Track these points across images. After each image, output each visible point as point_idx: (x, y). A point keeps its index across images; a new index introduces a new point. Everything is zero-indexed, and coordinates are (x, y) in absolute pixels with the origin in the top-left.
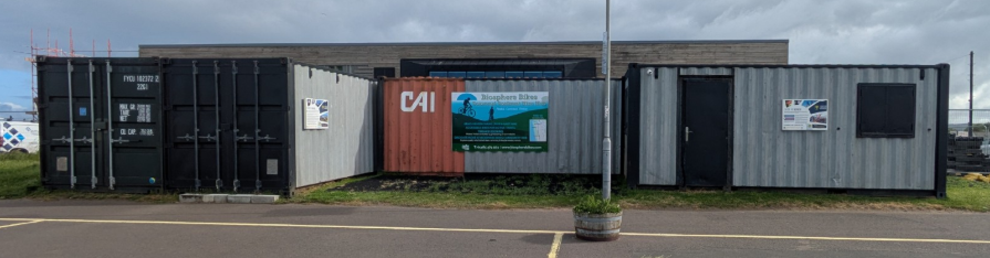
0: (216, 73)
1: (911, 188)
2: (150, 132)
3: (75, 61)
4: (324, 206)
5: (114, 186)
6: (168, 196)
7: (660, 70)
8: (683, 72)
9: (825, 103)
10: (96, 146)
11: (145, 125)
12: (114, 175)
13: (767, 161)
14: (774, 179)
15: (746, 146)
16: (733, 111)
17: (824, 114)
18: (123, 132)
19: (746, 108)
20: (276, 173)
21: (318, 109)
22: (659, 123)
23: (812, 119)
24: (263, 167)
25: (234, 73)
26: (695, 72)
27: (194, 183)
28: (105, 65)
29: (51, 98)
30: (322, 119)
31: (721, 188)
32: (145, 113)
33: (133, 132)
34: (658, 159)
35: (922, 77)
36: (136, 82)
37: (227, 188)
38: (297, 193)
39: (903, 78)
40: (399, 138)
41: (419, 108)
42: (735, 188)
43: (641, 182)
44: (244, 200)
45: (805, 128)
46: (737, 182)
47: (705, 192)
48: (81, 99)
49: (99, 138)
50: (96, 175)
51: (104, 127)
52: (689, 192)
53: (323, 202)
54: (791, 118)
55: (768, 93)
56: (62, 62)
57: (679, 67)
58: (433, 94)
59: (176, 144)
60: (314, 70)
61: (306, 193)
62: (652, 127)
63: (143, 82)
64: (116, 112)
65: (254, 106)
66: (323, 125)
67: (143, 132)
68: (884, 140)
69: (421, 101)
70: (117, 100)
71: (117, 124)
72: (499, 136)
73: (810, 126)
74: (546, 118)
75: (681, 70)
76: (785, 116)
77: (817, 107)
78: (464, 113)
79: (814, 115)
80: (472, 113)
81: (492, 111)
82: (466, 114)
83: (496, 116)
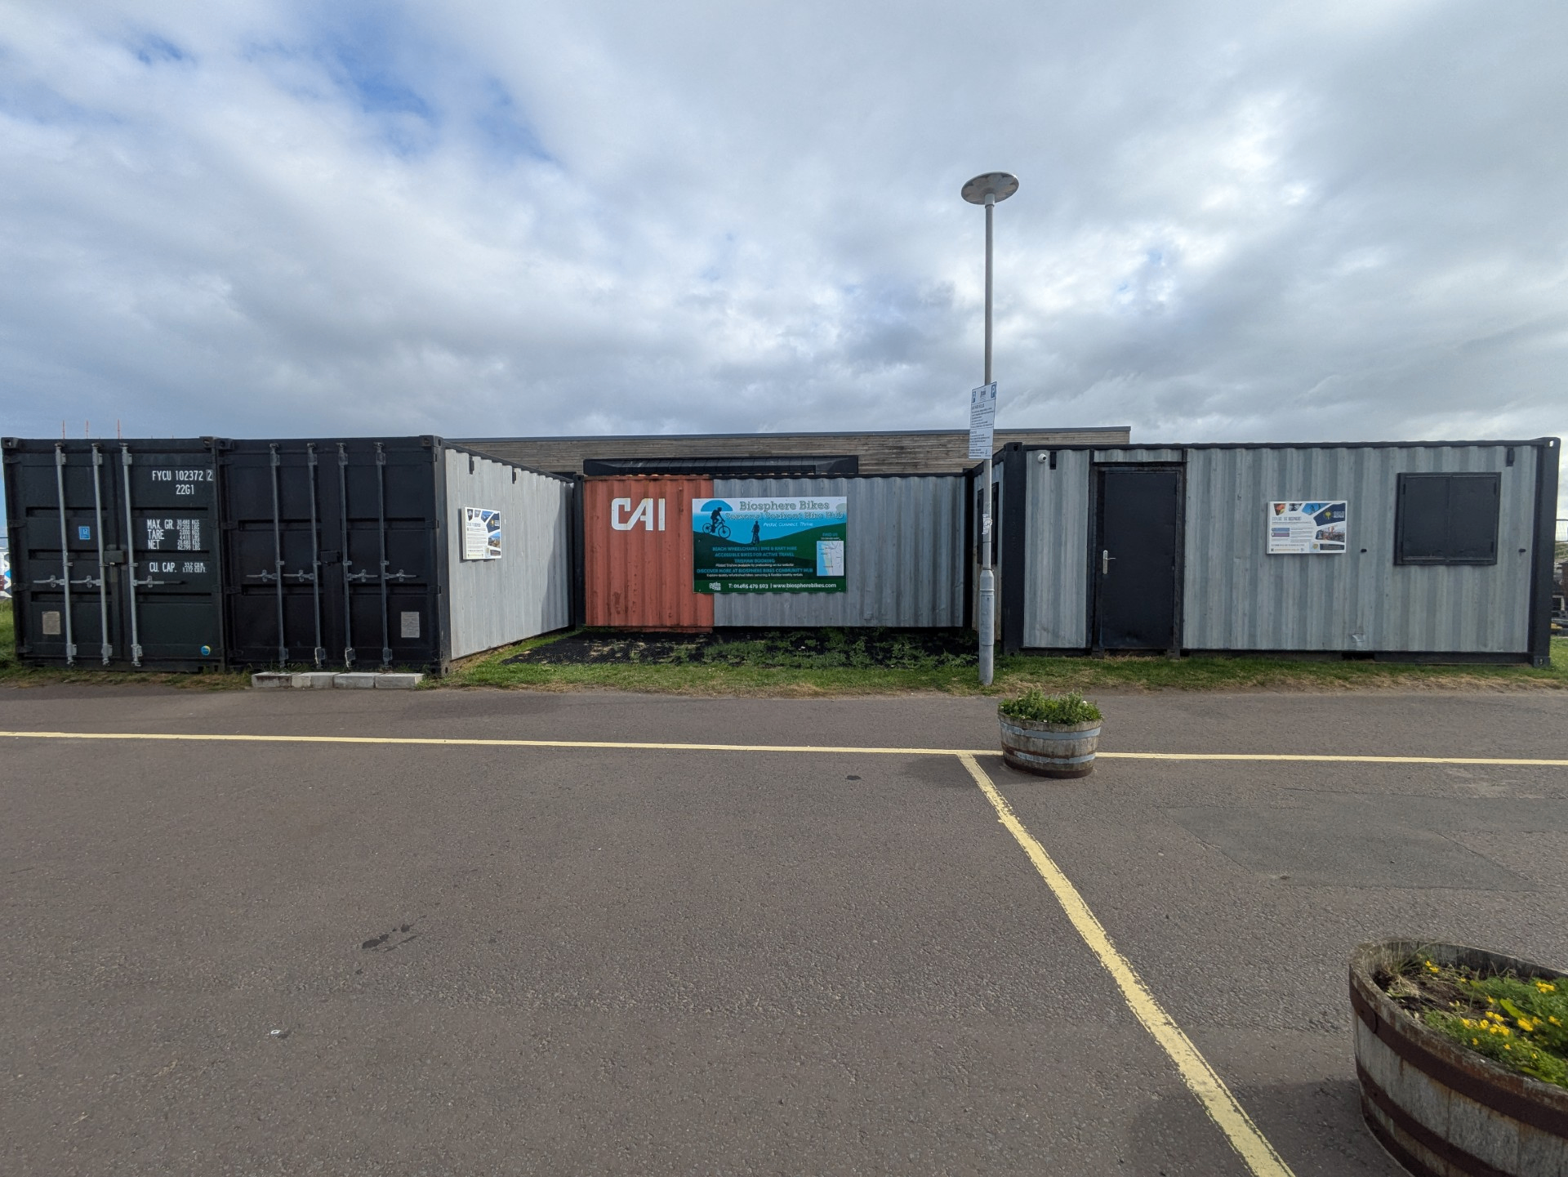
0: (311, 465)
1: (1487, 650)
2: (200, 567)
3: (67, 446)
4: (501, 691)
5: (141, 660)
6: (234, 677)
7: (1059, 453)
8: (1099, 457)
9: (1341, 508)
10: (108, 593)
11: (190, 555)
12: (139, 642)
13: (1242, 606)
14: (1252, 636)
15: (1205, 581)
16: (1184, 522)
17: (1341, 527)
18: (154, 567)
19: (1206, 516)
20: (417, 635)
21: (484, 525)
22: (1058, 544)
23: (1320, 535)
24: (395, 625)
25: (342, 464)
26: (1117, 456)
27: (277, 654)
28: (120, 451)
29: (30, 511)
30: (491, 543)
31: (1161, 652)
32: (190, 534)
33: (170, 567)
34: (1056, 602)
35: (1510, 461)
36: (174, 482)
37: (333, 662)
38: (453, 667)
39: (1476, 464)
40: (609, 573)
41: (640, 525)
42: (1185, 653)
43: (1028, 642)
44: (362, 684)
45: (1307, 551)
46: (1190, 642)
47: (1135, 659)
48: (79, 511)
49: (114, 579)
50: (110, 641)
51: (121, 560)
52: (1108, 660)
53: (499, 686)
54: (1283, 533)
55: (1243, 490)
56: (45, 448)
57: (1093, 448)
58: (662, 502)
59: (246, 588)
60: (476, 459)
61: (468, 668)
62: (1046, 550)
63: (186, 481)
64: (141, 534)
65: (377, 520)
66: (493, 553)
67: (188, 567)
68: (1442, 569)
69: (644, 513)
70: (141, 512)
71: (142, 554)
72: (769, 567)
73: (1315, 546)
74: (843, 537)
75: (1096, 453)
76: (1274, 530)
77: (1328, 514)
78: (713, 531)
79: (1323, 527)
80: (724, 532)
81: (756, 528)
82: (716, 534)
83: (762, 537)
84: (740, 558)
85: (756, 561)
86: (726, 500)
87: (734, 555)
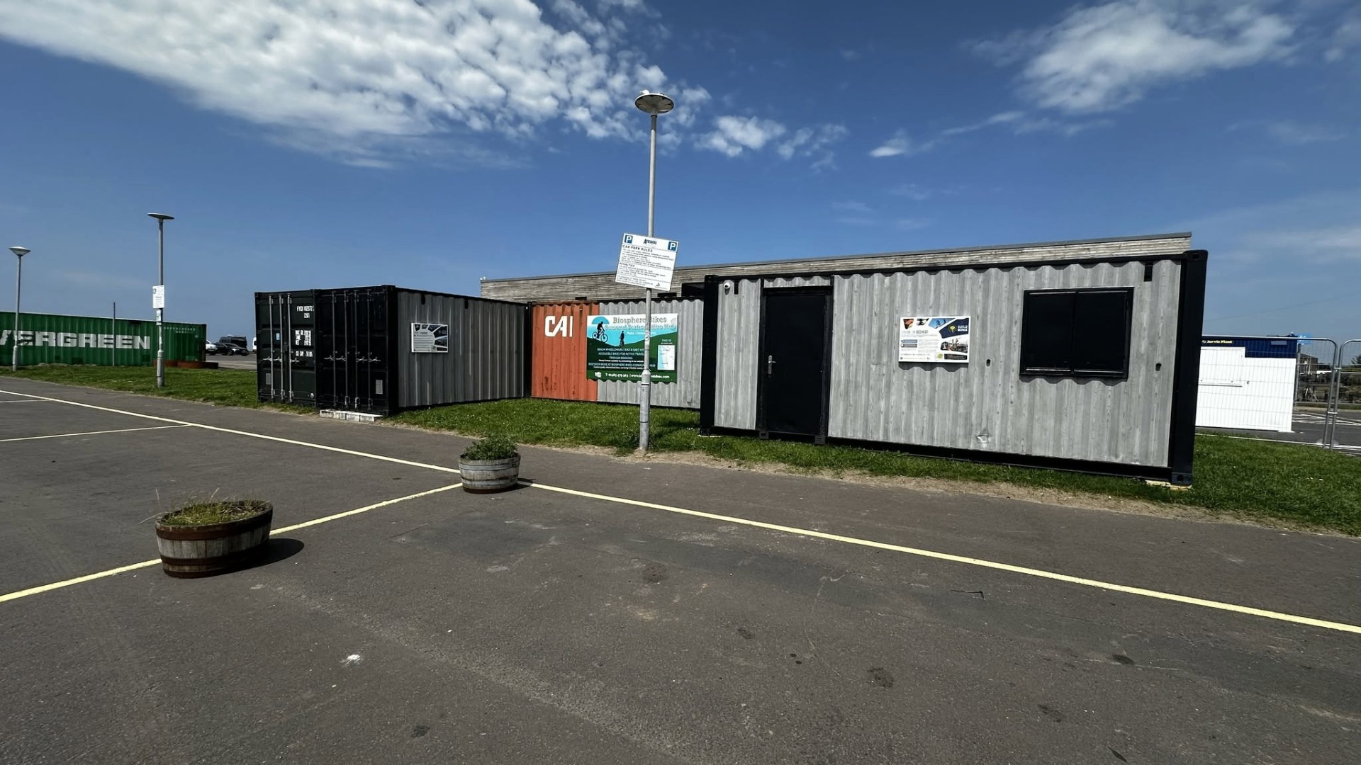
0: (346, 301)
1: (1118, 461)
2: (312, 354)
5: (292, 399)
7: (740, 282)
8: (768, 284)
9: (965, 322)
10: (284, 365)
11: (308, 348)
12: (292, 390)
13: (877, 405)
14: (886, 430)
15: (847, 382)
16: (830, 334)
17: (963, 339)
18: (297, 353)
19: (848, 330)
20: (382, 393)
21: (431, 333)
22: (738, 350)
24: (373, 387)
25: (356, 301)
26: (781, 283)
27: (333, 399)
28: (287, 297)
29: (263, 326)
30: (438, 343)
31: (812, 438)
32: (308, 337)
33: (303, 353)
34: (735, 395)
35: (1148, 277)
36: (304, 312)
37: (351, 407)
39: (1108, 280)
40: (543, 363)
41: (560, 332)
42: (831, 440)
43: (717, 423)
45: (933, 360)
46: (834, 431)
48: (276, 326)
49: (285, 359)
50: (284, 389)
51: (287, 350)
54: (913, 344)
55: (880, 308)
56: (266, 297)
57: (763, 277)
58: (571, 317)
59: (324, 364)
60: (428, 296)
63: (307, 311)
64: (293, 337)
65: (367, 331)
66: (440, 349)
67: (308, 354)
68: (1068, 380)
69: (562, 326)
70: (293, 327)
71: (294, 347)
72: (629, 363)
73: (940, 356)
74: (675, 343)
75: (766, 281)
76: (904, 341)
77: (952, 328)
78: (598, 337)
79: (949, 340)
80: (604, 338)
81: (622, 336)
82: (599, 340)
83: (626, 342)
84: (613, 356)
85: (622, 358)
86: (606, 317)
87: (609, 354)
